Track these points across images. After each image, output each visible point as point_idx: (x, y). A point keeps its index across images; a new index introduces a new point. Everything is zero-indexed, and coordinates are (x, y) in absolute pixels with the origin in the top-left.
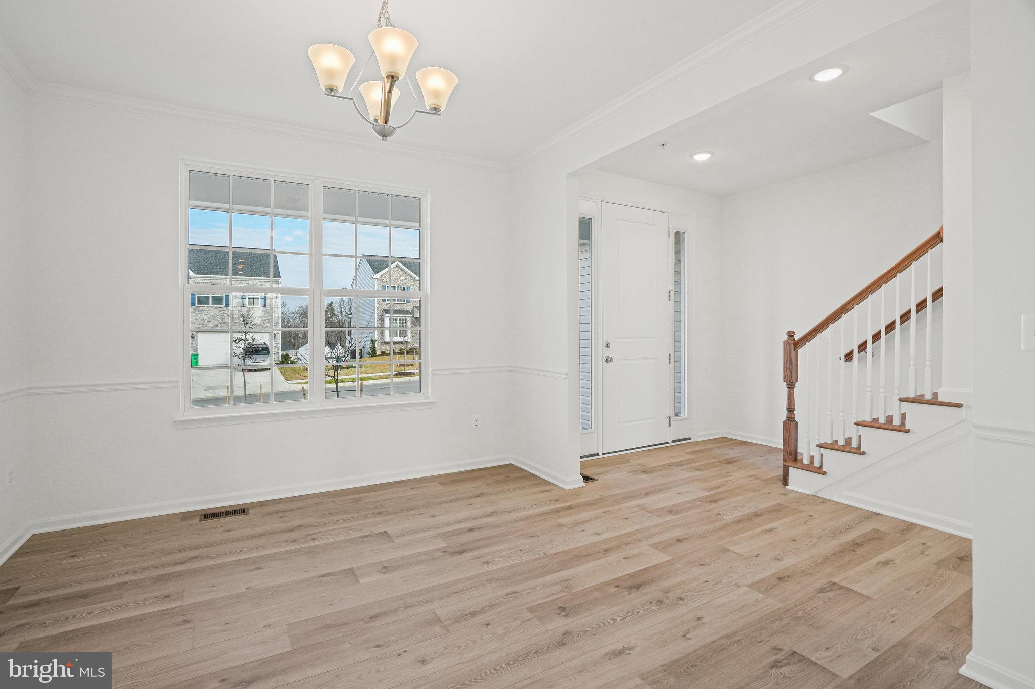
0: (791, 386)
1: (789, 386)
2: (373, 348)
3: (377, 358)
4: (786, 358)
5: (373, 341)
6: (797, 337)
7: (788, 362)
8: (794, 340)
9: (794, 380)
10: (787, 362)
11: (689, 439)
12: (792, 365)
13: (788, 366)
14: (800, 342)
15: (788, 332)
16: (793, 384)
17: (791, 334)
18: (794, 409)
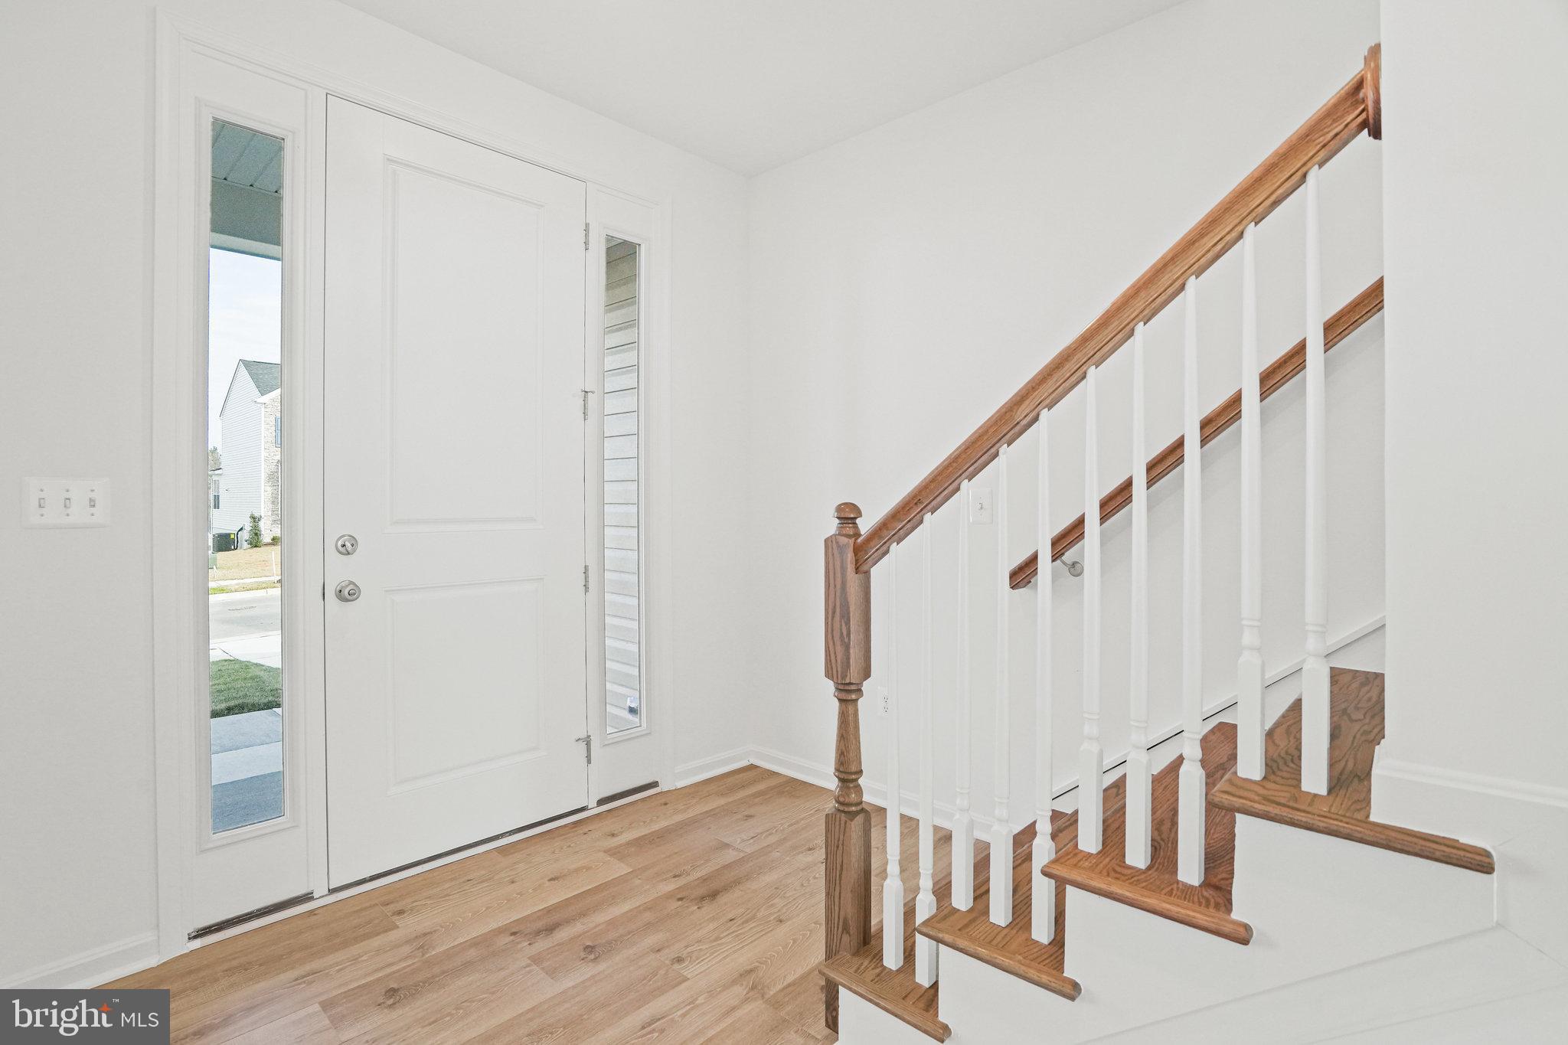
0: (848, 694)
1: (844, 696)
2: (256, 534)
3: (263, 549)
4: (832, 596)
5: (255, 519)
6: (865, 525)
7: (838, 610)
8: (857, 535)
9: (853, 675)
10: (834, 612)
11: (654, 784)
12: (848, 623)
13: (837, 625)
14: (872, 544)
15: (840, 508)
16: (853, 687)
17: (848, 515)
18: (861, 772)
